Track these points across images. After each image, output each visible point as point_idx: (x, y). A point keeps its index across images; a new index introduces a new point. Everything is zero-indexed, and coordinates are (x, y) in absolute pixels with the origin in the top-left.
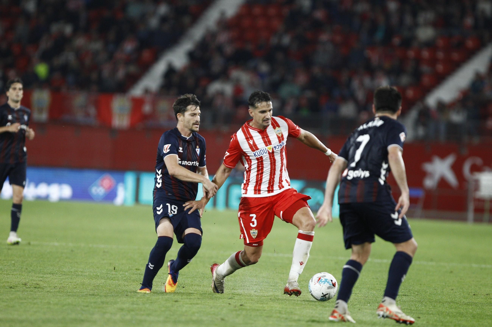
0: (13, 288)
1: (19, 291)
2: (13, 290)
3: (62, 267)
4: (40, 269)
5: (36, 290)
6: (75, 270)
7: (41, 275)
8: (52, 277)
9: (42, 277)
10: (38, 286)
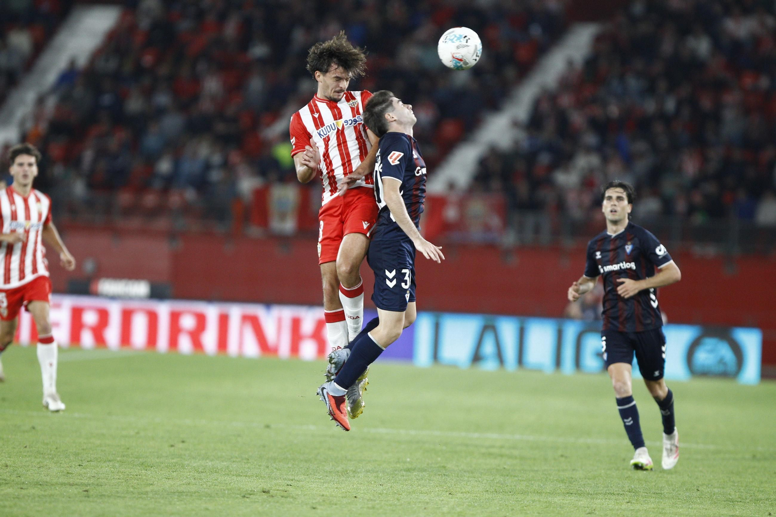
0: (247, 497)
1: (257, 502)
2: (248, 500)
3: (323, 463)
4: (289, 467)
5: (283, 500)
6: (343, 468)
7: (291, 477)
8: (308, 480)
9: (292, 480)
10: (285, 494)
